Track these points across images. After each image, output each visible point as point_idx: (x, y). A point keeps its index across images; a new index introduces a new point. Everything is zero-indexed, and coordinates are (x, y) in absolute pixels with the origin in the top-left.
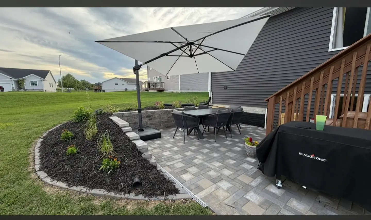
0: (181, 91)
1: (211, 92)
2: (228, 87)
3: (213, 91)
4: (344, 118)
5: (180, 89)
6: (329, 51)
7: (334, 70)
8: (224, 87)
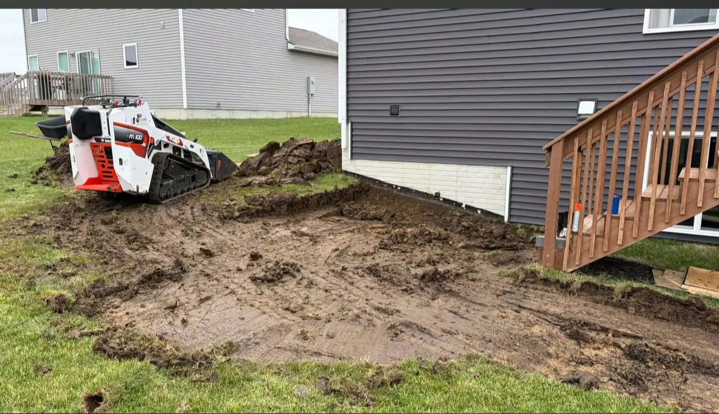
0: (190, 111)
1: (347, 123)
2: (402, 109)
3: (354, 120)
4: (685, 180)
5: (185, 106)
6: (644, 32)
7: (670, 88)
8: (389, 108)
